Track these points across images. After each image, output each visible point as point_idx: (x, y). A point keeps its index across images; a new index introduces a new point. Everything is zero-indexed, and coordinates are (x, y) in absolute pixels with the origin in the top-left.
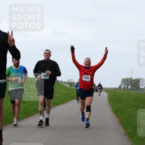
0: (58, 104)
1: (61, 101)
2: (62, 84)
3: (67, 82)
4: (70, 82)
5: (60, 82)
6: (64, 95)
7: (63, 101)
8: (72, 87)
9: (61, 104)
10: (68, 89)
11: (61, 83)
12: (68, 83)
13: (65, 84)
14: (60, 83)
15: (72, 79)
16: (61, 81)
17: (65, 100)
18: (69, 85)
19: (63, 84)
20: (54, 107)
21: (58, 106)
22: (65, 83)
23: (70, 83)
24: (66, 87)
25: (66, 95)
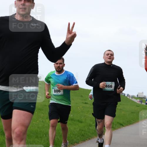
0: (124, 125)
1: (128, 121)
2: (129, 99)
3: (136, 97)
4: (140, 96)
5: (126, 95)
6: (132, 113)
7: (130, 121)
8: (143, 104)
9: (127, 125)
10: (138, 106)
11: (128, 97)
12: (138, 97)
13: (133, 100)
14: (126, 97)
15: (143, 93)
16: (128, 95)
17: (133, 120)
18: (138, 100)
19: (131, 98)
20: (118, 128)
21: (123, 127)
22: (133, 97)
23: (140, 98)
24: (135, 102)
25: (134, 113)
